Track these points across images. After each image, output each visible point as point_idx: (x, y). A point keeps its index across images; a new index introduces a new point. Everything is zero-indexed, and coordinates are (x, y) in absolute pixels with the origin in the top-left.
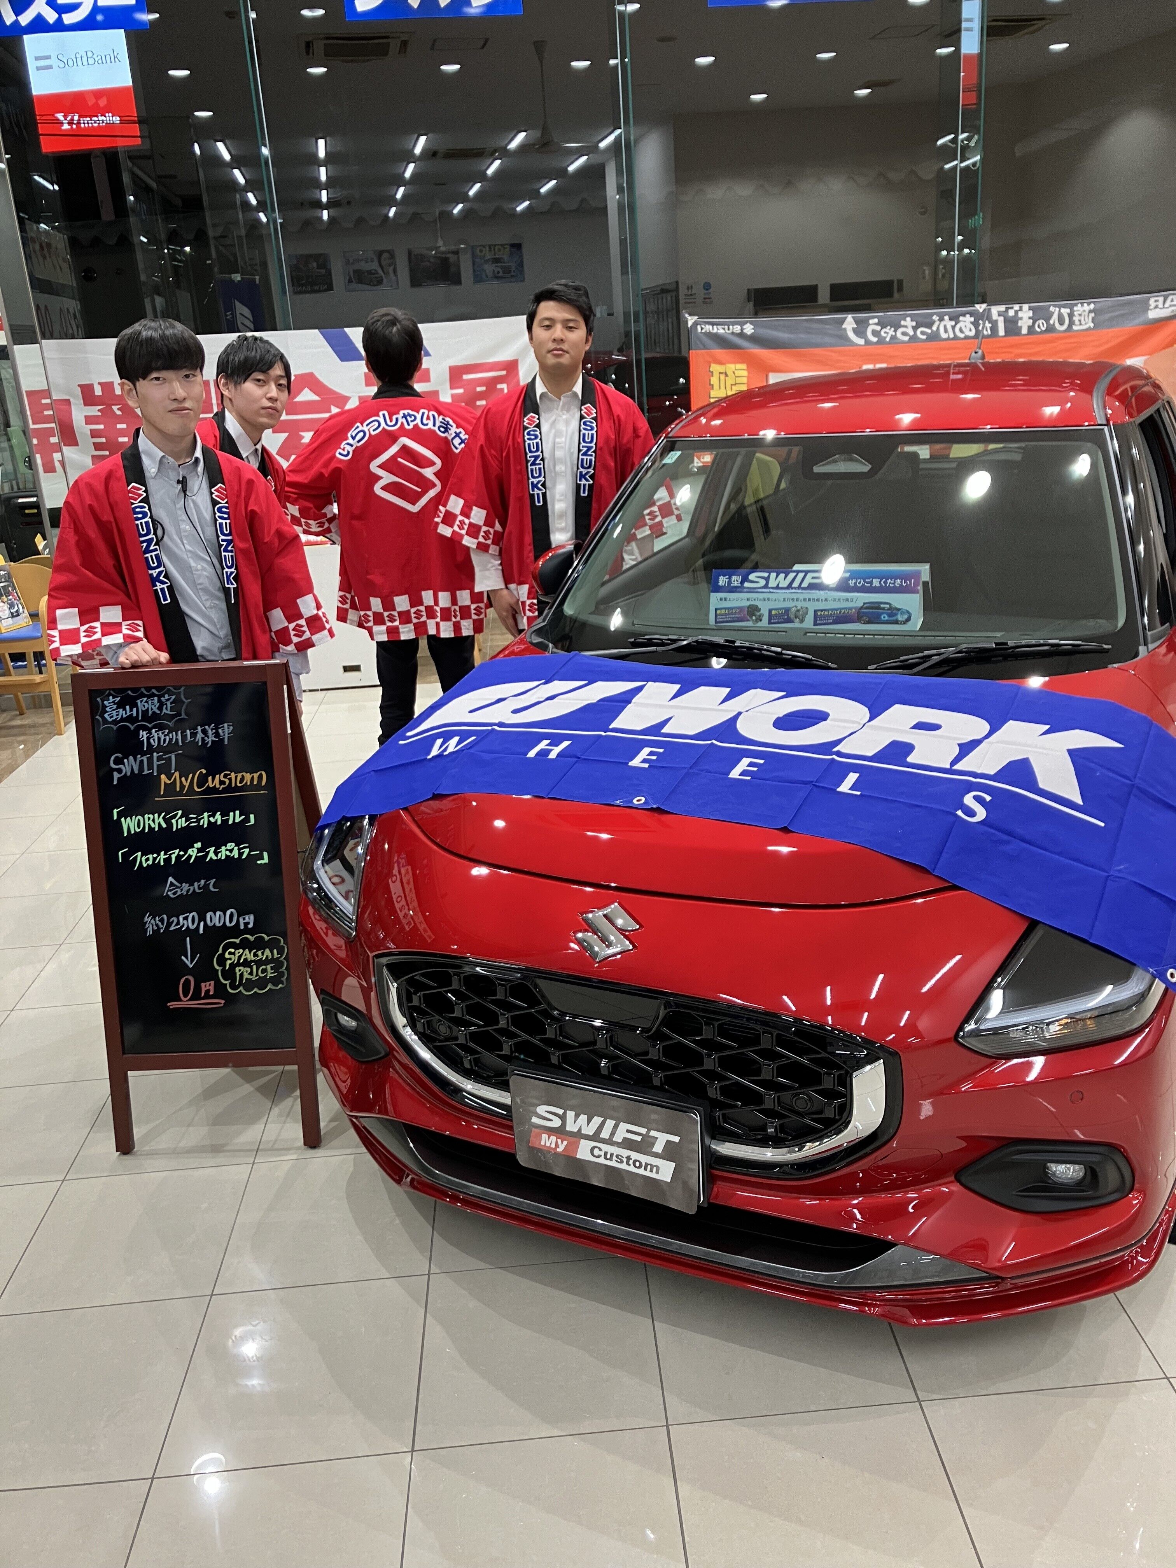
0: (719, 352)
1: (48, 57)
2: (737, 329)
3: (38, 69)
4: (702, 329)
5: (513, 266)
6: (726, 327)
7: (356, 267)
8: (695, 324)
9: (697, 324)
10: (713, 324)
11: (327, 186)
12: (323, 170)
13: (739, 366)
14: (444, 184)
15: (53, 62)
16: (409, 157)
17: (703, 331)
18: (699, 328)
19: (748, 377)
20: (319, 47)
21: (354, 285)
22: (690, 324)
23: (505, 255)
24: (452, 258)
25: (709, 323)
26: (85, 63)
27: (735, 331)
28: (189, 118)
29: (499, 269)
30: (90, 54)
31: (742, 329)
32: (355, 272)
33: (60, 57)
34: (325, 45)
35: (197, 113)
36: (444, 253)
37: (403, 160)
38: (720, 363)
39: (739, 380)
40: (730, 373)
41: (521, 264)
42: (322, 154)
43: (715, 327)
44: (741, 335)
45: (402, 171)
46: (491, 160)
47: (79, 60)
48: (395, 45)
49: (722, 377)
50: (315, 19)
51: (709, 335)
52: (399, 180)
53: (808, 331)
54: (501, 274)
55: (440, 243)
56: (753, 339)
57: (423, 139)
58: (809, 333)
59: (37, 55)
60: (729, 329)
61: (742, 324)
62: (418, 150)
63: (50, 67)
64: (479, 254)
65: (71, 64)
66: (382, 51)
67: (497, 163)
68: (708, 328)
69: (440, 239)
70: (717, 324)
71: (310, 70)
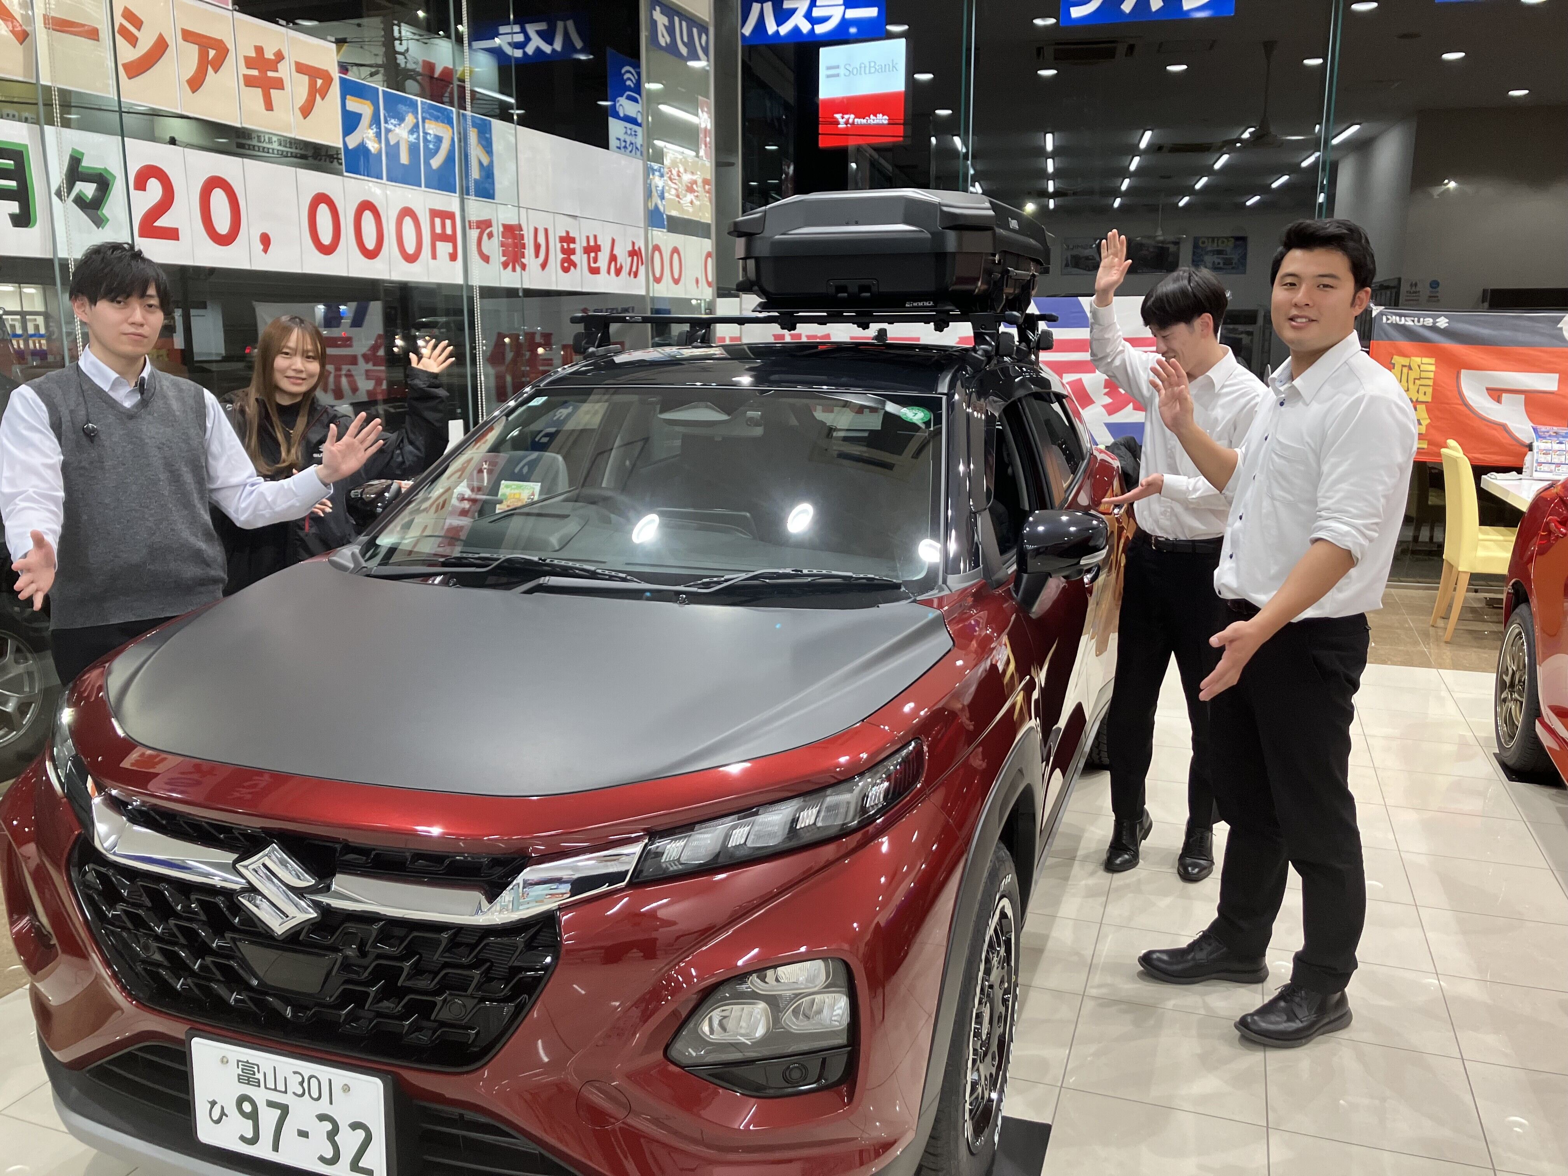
0: (1404, 344)
1: (838, 67)
2: (1429, 321)
3: (828, 76)
4: (1388, 319)
5: (1235, 257)
6: (1416, 319)
7: (1075, 252)
8: (1381, 314)
9: (1382, 315)
10: (1400, 316)
11: (1054, 176)
12: (1050, 162)
13: (1425, 360)
14: (1169, 177)
15: (842, 71)
16: (1134, 150)
17: (1389, 322)
18: (1384, 318)
19: (1435, 372)
20: (1049, 52)
21: (1070, 269)
22: (1374, 314)
23: (1229, 246)
24: (1172, 248)
25: (1396, 314)
26: (867, 72)
27: (1425, 323)
28: (931, 115)
29: (1219, 261)
30: (872, 64)
31: (1434, 323)
32: (1073, 257)
33: (848, 67)
34: (1055, 50)
35: (938, 112)
36: (1162, 242)
37: (1127, 154)
38: (1404, 355)
39: (1424, 375)
40: (1414, 366)
41: (1244, 257)
42: (1049, 147)
43: (1403, 318)
44: (1434, 328)
45: (1127, 164)
46: (1218, 155)
47: (863, 69)
48: (1121, 49)
49: (1405, 370)
50: (1046, 28)
51: (1396, 326)
52: (1124, 173)
53: (1515, 328)
54: (1221, 265)
55: (1159, 233)
56: (1445, 333)
57: (1148, 135)
58: (1516, 330)
59: (829, 65)
60: (1419, 321)
61: (1435, 318)
62: (1143, 145)
63: (838, 75)
64: (1201, 245)
65: (855, 72)
66: (1110, 54)
67: (1225, 157)
68: (1395, 319)
69: (1160, 229)
70: (1405, 316)
71: (1040, 72)
